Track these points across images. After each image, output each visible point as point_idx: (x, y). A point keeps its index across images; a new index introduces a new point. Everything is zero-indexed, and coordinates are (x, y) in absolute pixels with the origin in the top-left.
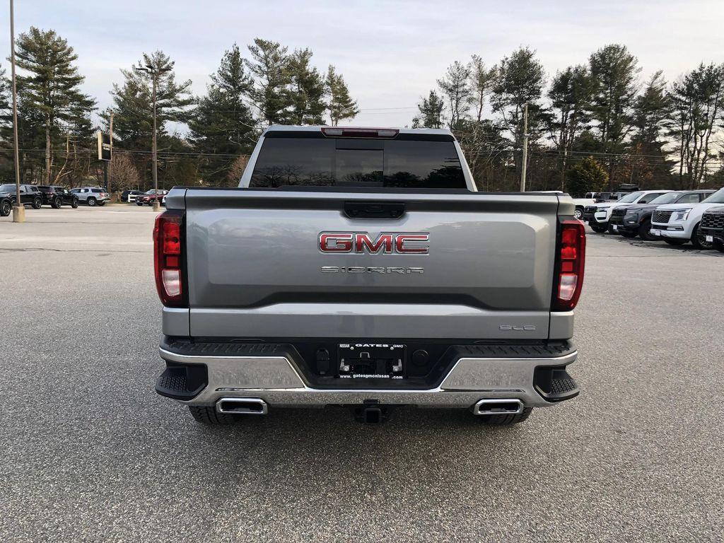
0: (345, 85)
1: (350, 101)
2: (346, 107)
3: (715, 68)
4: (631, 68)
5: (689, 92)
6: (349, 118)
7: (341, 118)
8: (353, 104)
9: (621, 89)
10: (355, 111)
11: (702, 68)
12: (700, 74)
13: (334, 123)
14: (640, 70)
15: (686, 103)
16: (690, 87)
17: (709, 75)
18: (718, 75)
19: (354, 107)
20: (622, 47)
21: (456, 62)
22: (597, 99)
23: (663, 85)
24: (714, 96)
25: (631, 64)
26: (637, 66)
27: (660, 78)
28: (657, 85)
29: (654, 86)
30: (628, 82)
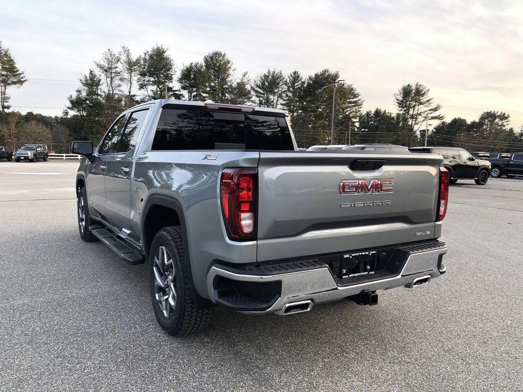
0: (12, 58)
1: (17, 71)
2: (14, 76)
3: (276, 73)
4: (229, 68)
5: (262, 87)
6: (17, 85)
7: (9, 84)
8: (20, 74)
9: (224, 81)
10: (23, 80)
11: (269, 72)
12: (268, 76)
13: (3, 88)
14: (235, 70)
15: (261, 93)
16: (263, 84)
17: (273, 76)
18: (278, 77)
19: (21, 76)
20: (223, 53)
21: (109, 50)
22: (211, 87)
23: (248, 81)
24: (276, 91)
25: (229, 65)
26: (233, 67)
27: (247, 76)
28: (245, 80)
29: (244, 81)
30: (228, 76)
